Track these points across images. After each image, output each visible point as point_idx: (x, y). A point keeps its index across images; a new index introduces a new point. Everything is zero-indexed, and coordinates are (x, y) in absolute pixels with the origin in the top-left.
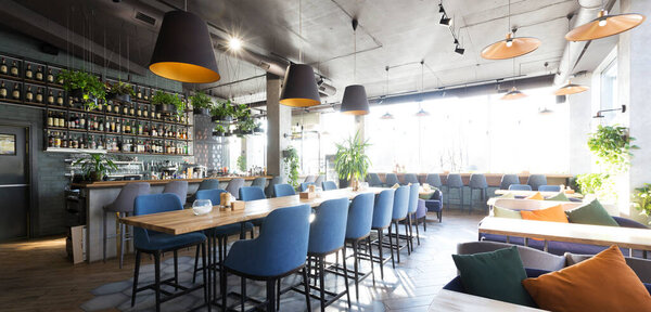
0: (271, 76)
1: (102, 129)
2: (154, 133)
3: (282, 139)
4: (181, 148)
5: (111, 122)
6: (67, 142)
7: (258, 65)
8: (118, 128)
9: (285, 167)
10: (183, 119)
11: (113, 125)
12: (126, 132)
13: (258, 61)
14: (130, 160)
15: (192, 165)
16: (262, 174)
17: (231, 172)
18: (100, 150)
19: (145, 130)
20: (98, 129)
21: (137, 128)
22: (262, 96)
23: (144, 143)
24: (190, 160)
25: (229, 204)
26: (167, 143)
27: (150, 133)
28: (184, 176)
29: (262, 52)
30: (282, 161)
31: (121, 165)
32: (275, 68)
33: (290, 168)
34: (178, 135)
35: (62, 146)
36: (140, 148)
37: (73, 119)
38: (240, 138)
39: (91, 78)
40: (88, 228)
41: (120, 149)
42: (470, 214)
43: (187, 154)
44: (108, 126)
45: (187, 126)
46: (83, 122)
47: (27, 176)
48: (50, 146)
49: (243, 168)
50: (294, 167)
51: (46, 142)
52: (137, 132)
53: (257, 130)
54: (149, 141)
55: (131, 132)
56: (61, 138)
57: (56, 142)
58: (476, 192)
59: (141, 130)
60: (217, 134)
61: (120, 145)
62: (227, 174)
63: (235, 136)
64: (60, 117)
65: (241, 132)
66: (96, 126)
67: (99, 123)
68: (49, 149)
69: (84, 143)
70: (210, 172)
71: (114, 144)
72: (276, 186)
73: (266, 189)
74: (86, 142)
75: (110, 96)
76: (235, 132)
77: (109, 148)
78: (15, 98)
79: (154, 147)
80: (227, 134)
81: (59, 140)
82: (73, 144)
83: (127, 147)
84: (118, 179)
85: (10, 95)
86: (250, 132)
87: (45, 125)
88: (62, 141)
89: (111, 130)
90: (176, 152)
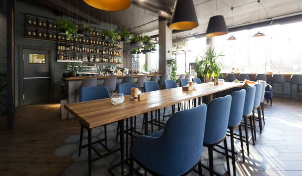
0: (161, 19)
1: (81, 51)
2: (104, 52)
3: (167, 54)
4: (116, 60)
5: (85, 48)
6: (66, 58)
7: (154, 12)
8: (88, 50)
9: (169, 69)
10: (117, 45)
11: (86, 49)
12: (92, 52)
13: (154, 9)
14: (93, 66)
15: (121, 68)
16: (156, 73)
17: (140, 72)
18: (80, 61)
19: (100, 51)
20: (79, 51)
21: (96, 50)
22: (156, 32)
23: (99, 58)
24: (121, 66)
25: (136, 96)
26: (110, 57)
27: (102, 53)
28: (115, 74)
29: (156, 5)
30: (167, 66)
31: (89, 68)
32: (164, 13)
33: (171, 70)
34: (115, 53)
35: (64, 59)
36: (98, 60)
37: (69, 46)
38: (145, 55)
39: (70, 22)
40: (68, 101)
41: (89, 60)
42: (290, 101)
43: (119, 63)
44: (83, 49)
45: (119, 49)
46: (73, 47)
47: (49, 73)
48: (59, 59)
49: (146, 70)
50: (174, 69)
51: (57, 57)
52: (96, 52)
53: (153, 49)
54: (102, 56)
55: (93, 52)
56: (63, 55)
57: (61, 57)
58: (295, 87)
59: (98, 51)
60: (134, 52)
61: (89, 59)
62: (138, 73)
63: (142, 53)
64: (63, 45)
65: (145, 52)
66: (78, 50)
67: (80, 48)
68: (58, 61)
69: (73, 58)
70: (130, 72)
71: (86, 58)
72: (165, 80)
73: (159, 82)
74: (74, 57)
75: (79, 32)
76: (142, 51)
77: (84, 60)
78: (44, 37)
79: (104, 59)
80: (139, 53)
81: (62, 56)
82: (69, 58)
83: (92, 60)
84: (83, 75)
85: (43, 36)
86: (150, 51)
87: (57, 50)
88: (64, 57)
89: (85, 51)
90: (114, 62)
